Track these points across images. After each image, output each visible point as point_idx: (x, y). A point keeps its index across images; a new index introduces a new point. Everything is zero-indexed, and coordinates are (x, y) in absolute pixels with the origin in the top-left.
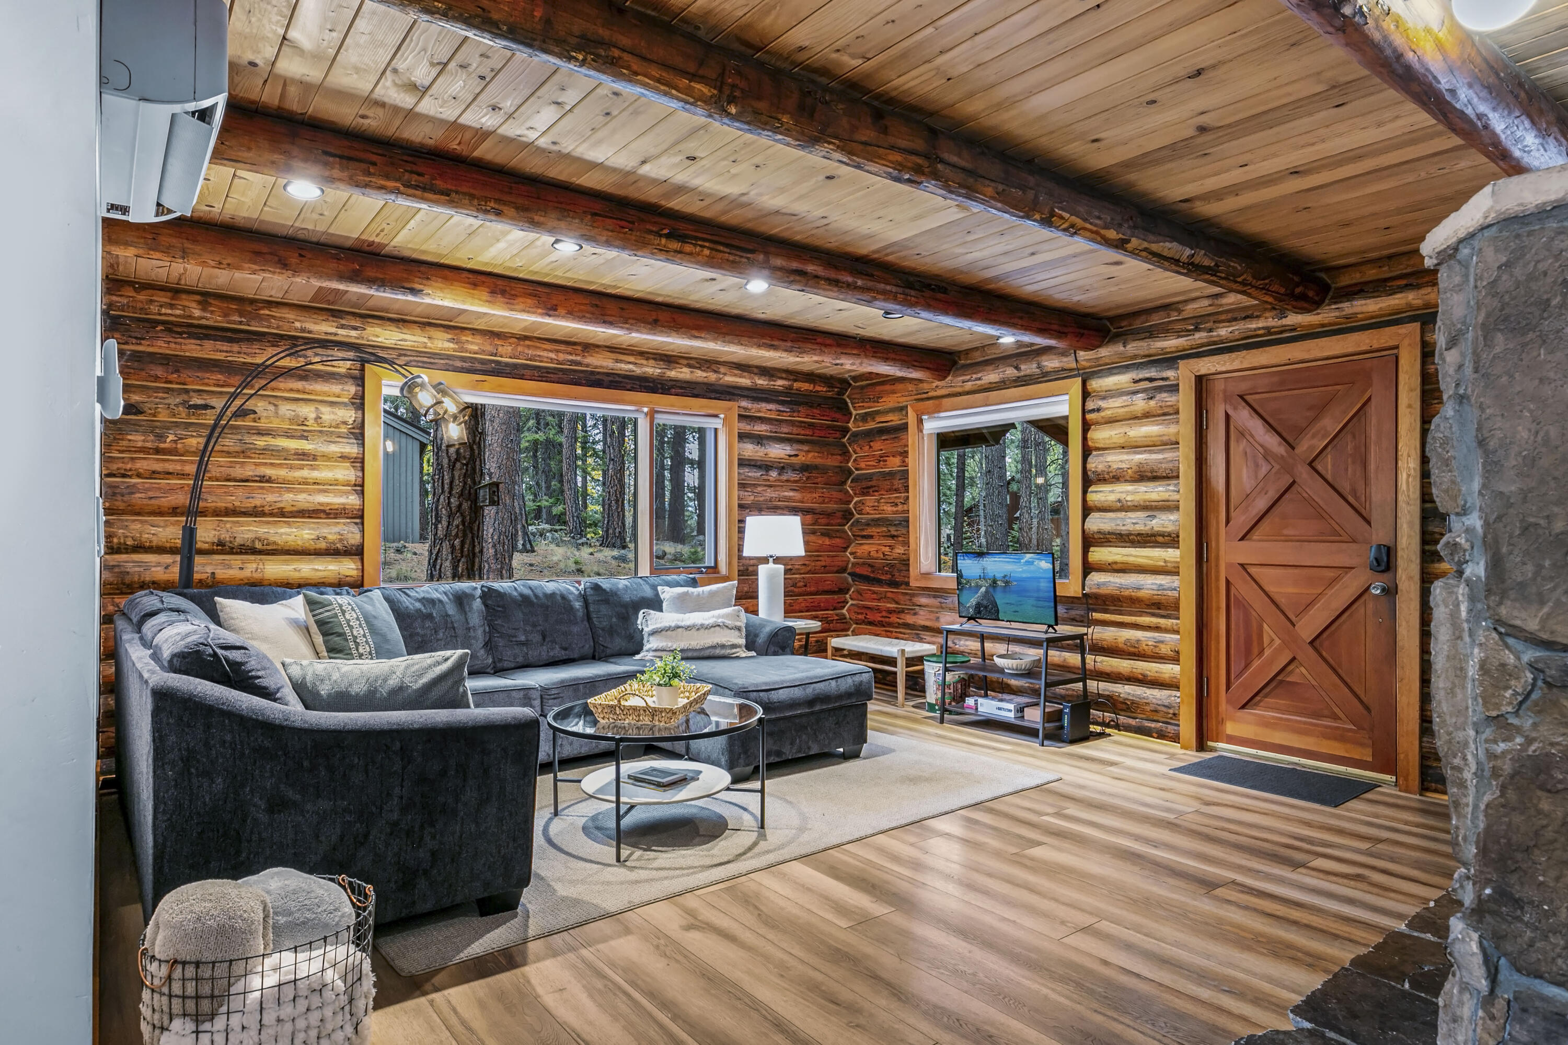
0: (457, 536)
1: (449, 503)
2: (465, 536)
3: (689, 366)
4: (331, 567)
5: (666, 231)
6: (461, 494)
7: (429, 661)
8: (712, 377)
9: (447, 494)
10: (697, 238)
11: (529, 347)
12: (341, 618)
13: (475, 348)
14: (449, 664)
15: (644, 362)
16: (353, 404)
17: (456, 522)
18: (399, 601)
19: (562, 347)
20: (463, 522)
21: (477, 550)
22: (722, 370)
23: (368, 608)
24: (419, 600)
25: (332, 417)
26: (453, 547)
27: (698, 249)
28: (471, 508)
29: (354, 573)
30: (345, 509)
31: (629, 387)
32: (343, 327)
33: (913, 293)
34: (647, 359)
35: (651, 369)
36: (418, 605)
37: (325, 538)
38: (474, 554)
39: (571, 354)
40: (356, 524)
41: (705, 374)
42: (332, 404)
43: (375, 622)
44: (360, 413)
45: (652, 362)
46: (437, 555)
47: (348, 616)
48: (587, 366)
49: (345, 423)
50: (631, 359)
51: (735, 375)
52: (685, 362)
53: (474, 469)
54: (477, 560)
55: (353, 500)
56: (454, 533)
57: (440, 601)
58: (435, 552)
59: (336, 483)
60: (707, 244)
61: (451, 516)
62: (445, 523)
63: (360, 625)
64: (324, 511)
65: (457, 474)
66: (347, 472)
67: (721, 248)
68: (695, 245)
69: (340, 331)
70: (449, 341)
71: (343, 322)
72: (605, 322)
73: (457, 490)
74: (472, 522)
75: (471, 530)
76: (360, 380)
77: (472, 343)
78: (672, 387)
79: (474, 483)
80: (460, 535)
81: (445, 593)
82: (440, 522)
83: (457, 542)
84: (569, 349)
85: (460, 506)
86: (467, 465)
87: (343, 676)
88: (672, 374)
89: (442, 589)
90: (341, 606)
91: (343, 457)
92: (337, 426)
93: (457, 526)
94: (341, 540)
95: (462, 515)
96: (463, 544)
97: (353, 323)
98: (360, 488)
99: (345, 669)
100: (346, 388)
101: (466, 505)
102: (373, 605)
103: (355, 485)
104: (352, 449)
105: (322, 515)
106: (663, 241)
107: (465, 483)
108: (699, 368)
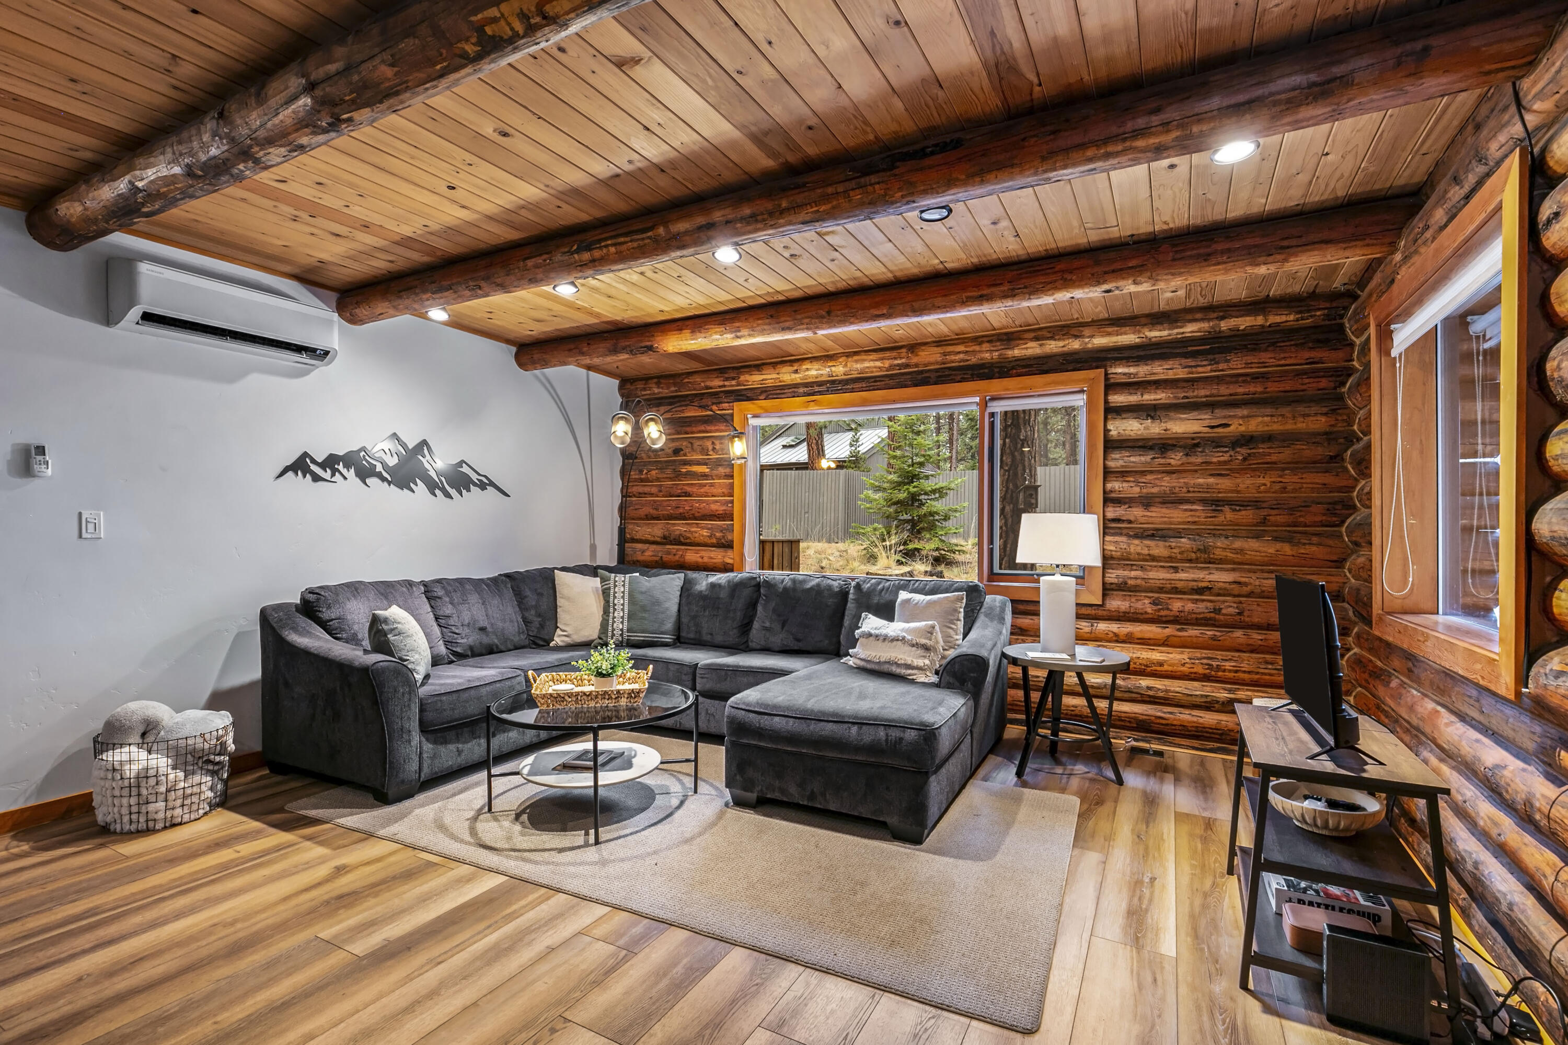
3: (1037, 339)
4: (719, 556)
5: (575, 247)
8: (1075, 345)
11: (857, 361)
15: (977, 348)
19: (888, 354)
22: (1087, 332)
27: (605, 251)
29: (732, 561)
31: (959, 378)
33: (873, 178)
34: (980, 344)
35: (988, 354)
37: (714, 534)
39: (895, 358)
40: (728, 524)
41: (1061, 344)
45: (986, 346)
48: (916, 365)
50: (961, 348)
51: (1109, 334)
52: (1032, 335)
60: (609, 242)
67: (622, 240)
68: (600, 248)
69: (726, 383)
70: (794, 372)
78: (1013, 368)
84: (894, 354)
88: (1017, 352)
105: (713, 518)
106: (576, 256)
108: (1052, 338)
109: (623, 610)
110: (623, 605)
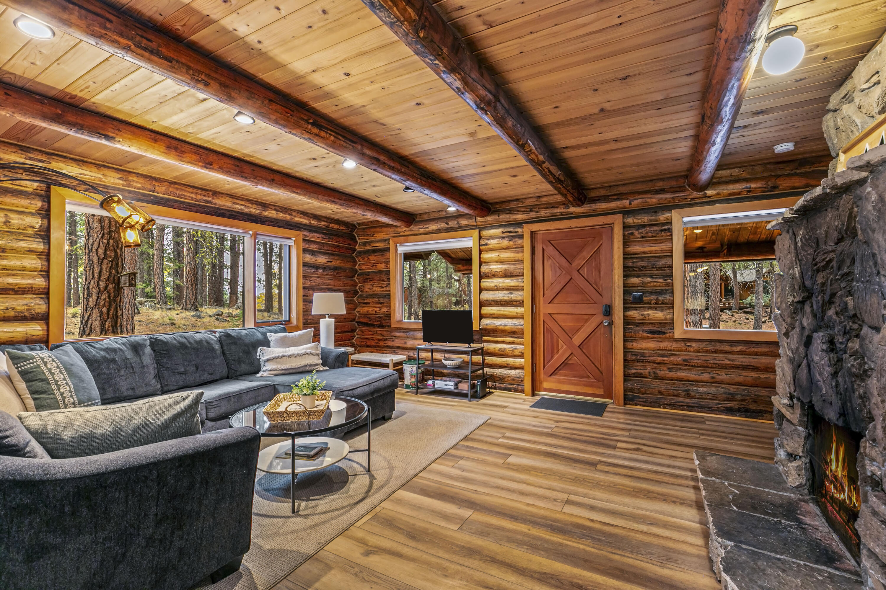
0: (104, 305)
1: (98, 285)
2: (110, 305)
3: (276, 210)
4: (18, 329)
5: (311, 121)
6: (108, 280)
8: (288, 217)
9: (96, 279)
10: (328, 129)
11: (177, 189)
12: (43, 368)
13: (140, 186)
14: (187, 402)
15: (250, 205)
16: (39, 214)
17: (104, 297)
18: (87, 352)
19: (200, 192)
20: (109, 297)
21: (119, 314)
22: (294, 214)
23: (65, 358)
24: (102, 350)
25: (21, 222)
26: (101, 313)
27: (328, 135)
28: (115, 288)
29: (41, 333)
30: (32, 288)
31: (241, 218)
32: (30, 159)
34: (252, 204)
35: (254, 210)
36: (102, 353)
37: (13, 308)
38: (117, 317)
39: (205, 196)
40: (42, 298)
41: (284, 216)
42: (20, 213)
43: (73, 368)
44: (45, 222)
45: (254, 206)
46: (88, 317)
47: (49, 366)
48: (215, 204)
49: (32, 227)
50: (243, 203)
51: (300, 217)
52: (273, 208)
53: (117, 265)
54: (119, 320)
55: (40, 282)
56: (102, 304)
57: (121, 350)
58: (86, 316)
59: (24, 269)
60: (333, 134)
61: (99, 293)
62: (94, 297)
63: (61, 372)
64: (13, 289)
65: (104, 267)
66: (34, 262)
67: (340, 137)
68: (327, 133)
69: (28, 162)
70: (119, 179)
71: (31, 155)
72: (242, 177)
73: (104, 277)
74: (116, 297)
75: (115, 301)
76: (47, 198)
77: (137, 182)
78: (266, 221)
79: (117, 272)
80: (107, 304)
81: (124, 344)
82: (91, 297)
83: (104, 310)
84: (204, 193)
85: (106, 287)
86: (112, 261)
87: (86, 421)
88: (266, 214)
89: (120, 341)
90: (42, 359)
91: (31, 251)
92: (25, 229)
93: (105, 299)
94: (28, 310)
95: (108, 292)
96: (108, 310)
97: (40, 157)
98: (46, 273)
99: (87, 415)
100: (33, 202)
101: (111, 287)
102: (69, 356)
103: (41, 271)
104: (40, 246)
105: (11, 292)
106: (310, 126)
107: (111, 273)
108: (281, 212)
109: (67, 384)
110: (64, 379)
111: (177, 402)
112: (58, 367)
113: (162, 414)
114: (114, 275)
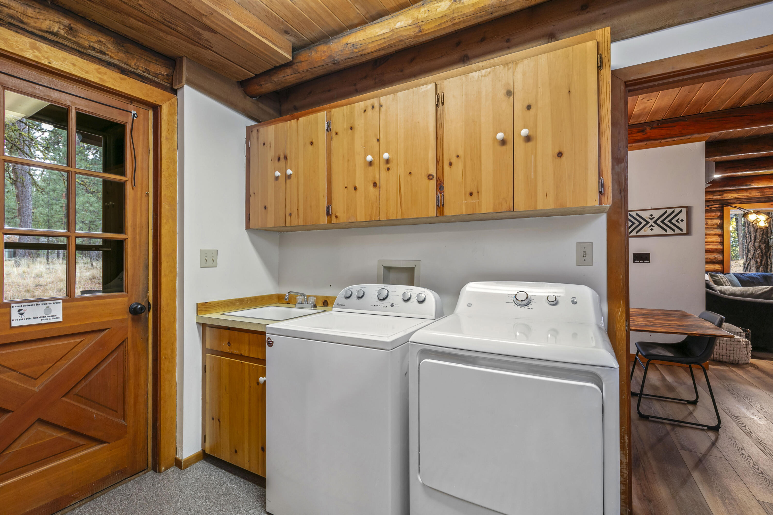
0: (758, 257)
1: (754, 245)
2: (762, 257)
4: (711, 267)
6: (760, 242)
7: (761, 288)
9: (753, 242)
12: (721, 280)
13: (771, 193)
14: (768, 289)
16: (719, 218)
17: (758, 252)
18: (740, 277)
20: (762, 252)
21: (769, 263)
23: (730, 278)
24: (747, 277)
25: (712, 223)
26: (756, 262)
28: (765, 247)
29: (720, 269)
30: (716, 250)
37: (709, 258)
38: (768, 265)
40: (720, 254)
42: (711, 219)
43: (733, 282)
44: (722, 221)
46: (748, 265)
47: (723, 280)
49: (716, 224)
54: (769, 267)
55: (719, 247)
56: (757, 256)
57: (757, 278)
58: (747, 264)
59: (713, 242)
61: (755, 250)
62: (752, 253)
63: (728, 283)
64: (709, 250)
65: (758, 234)
66: (717, 239)
70: (758, 193)
71: (715, 194)
73: (758, 240)
74: (766, 252)
75: (766, 255)
76: (722, 211)
77: (769, 192)
79: (767, 237)
80: (760, 257)
81: (759, 276)
82: (750, 252)
83: (758, 260)
85: (760, 246)
87: (733, 290)
89: (757, 274)
90: (721, 277)
91: (716, 234)
92: (713, 225)
93: (759, 254)
94: (715, 259)
95: (761, 249)
96: (761, 261)
97: (719, 194)
98: (722, 243)
99: (733, 289)
100: (717, 213)
101: (763, 246)
102: (732, 277)
103: (720, 242)
104: (719, 232)
105: (708, 252)
107: (762, 237)
111: (764, 289)
112: (727, 281)
113: (758, 291)
114: (765, 239)
